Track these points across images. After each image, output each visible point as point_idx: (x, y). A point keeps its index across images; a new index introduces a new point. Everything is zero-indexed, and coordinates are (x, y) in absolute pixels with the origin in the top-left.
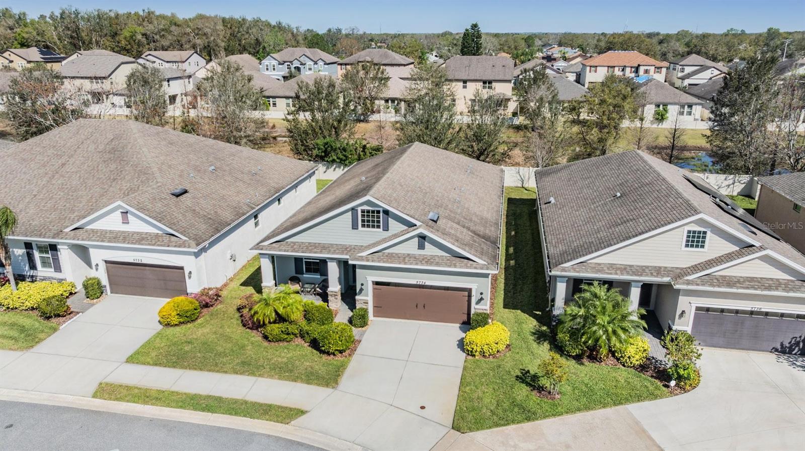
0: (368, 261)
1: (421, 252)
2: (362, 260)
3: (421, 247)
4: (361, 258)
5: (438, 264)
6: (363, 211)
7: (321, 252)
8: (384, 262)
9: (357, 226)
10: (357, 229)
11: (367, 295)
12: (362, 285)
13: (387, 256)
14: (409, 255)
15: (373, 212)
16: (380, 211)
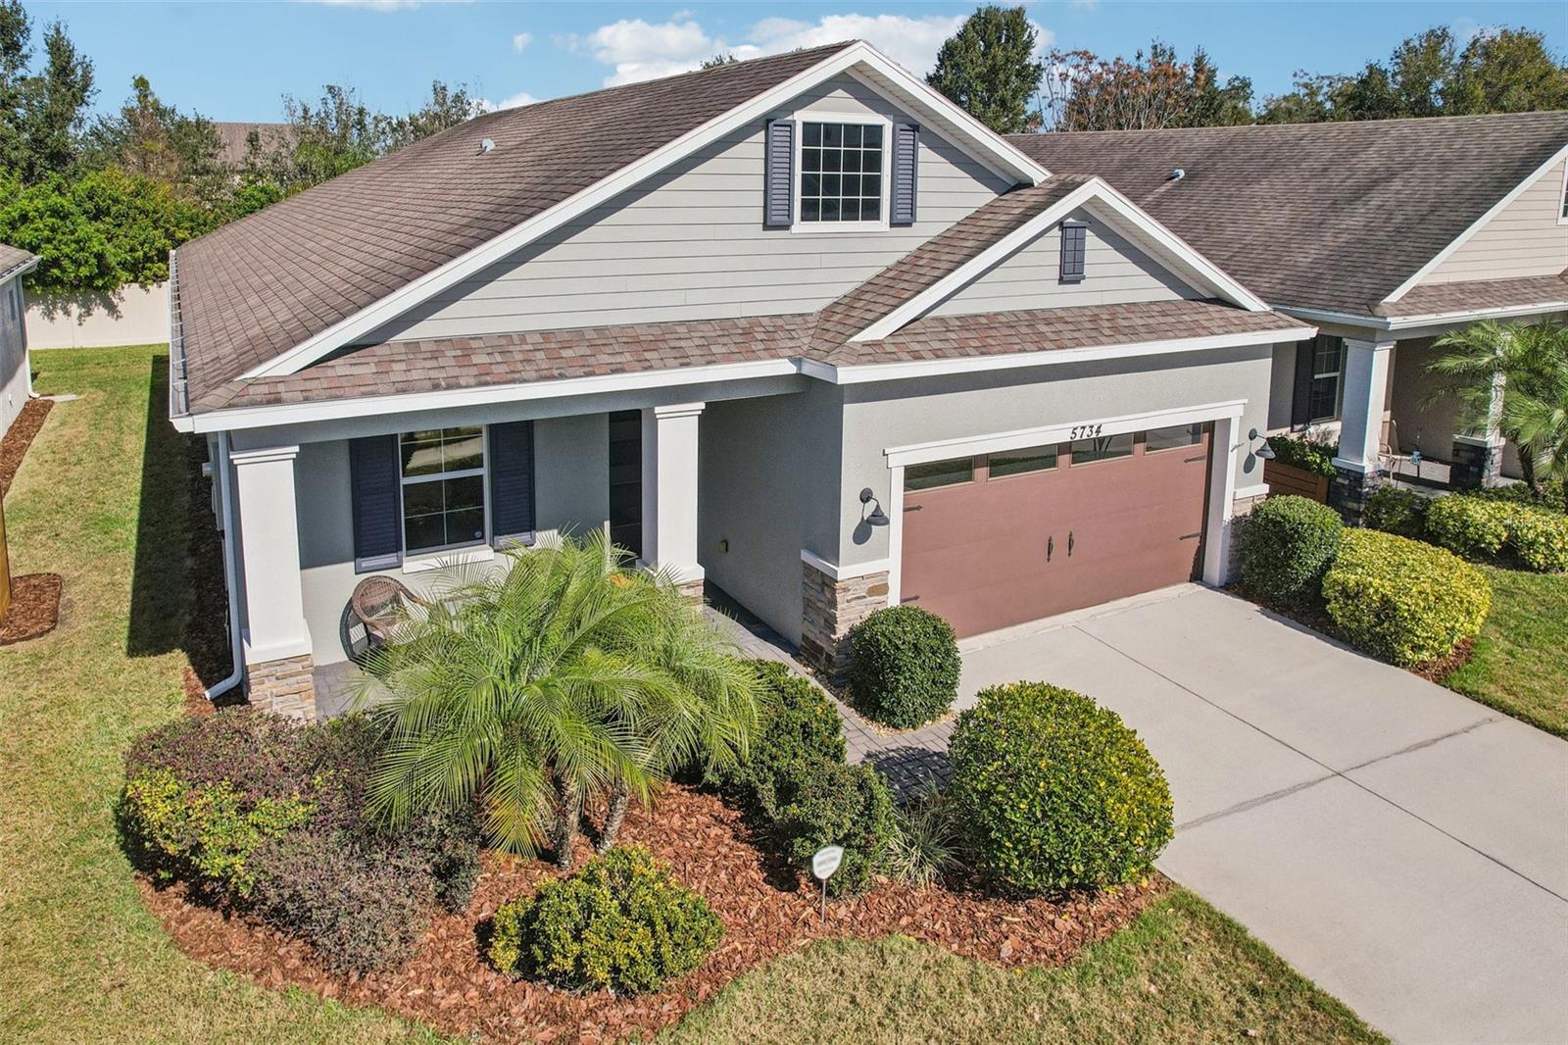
1: (1068, 296)
3: (1071, 271)
6: (811, 133)
9: (790, 215)
10: (788, 227)
11: (883, 550)
12: (869, 497)
13: (964, 328)
14: (1030, 314)
15: (853, 130)
16: (880, 127)
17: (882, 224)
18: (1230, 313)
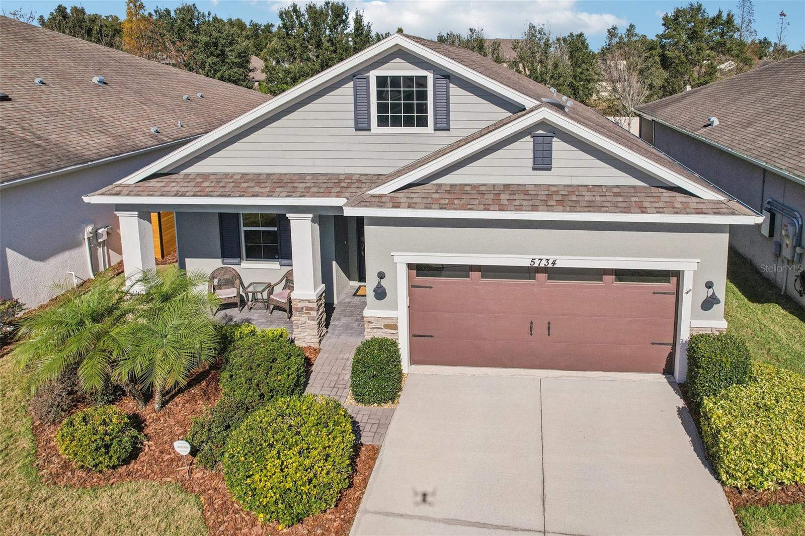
0: (397, 206)
1: (543, 178)
2: (383, 205)
3: (542, 161)
4: (380, 201)
5: (591, 207)
6: (381, 81)
7: (270, 194)
8: (442, 207)
9: (369, 125)
10: (369, 130)
11: (395, 307)
12: (381, 276)
13: (448, 192)
14: (507, 186)
15: (409, 80)
16: (426, 77)
17: (429, 130)
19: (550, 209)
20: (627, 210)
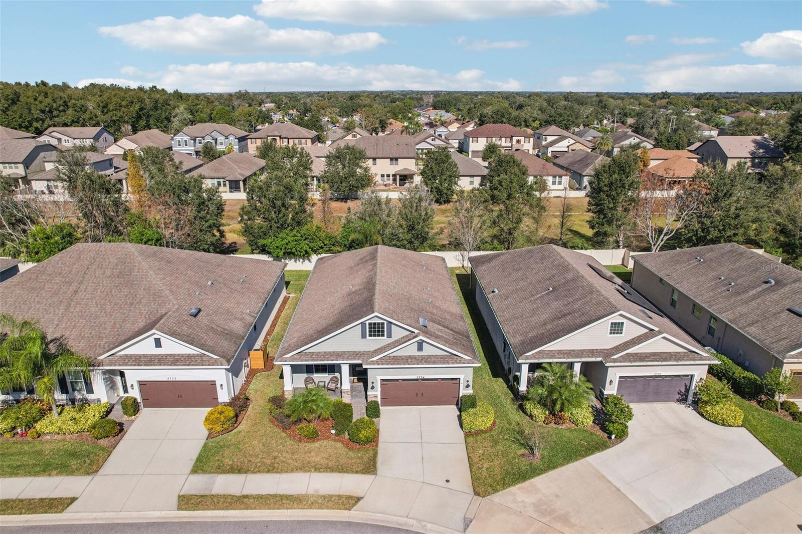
0: (378, 364)
1: (420, 353)
2: (374, 364)
3: (420, 348)
4: (372, 363)
5: (434, 363)
6: (370, 324)
7: (337, 359)
9: (366, 335)
10: (366, 338)
11: (377, 391)
12: (373, 383)
13: (393, 359)
14: (409, 356)
15: (379, 324)
16: (384, 323)
17: (385, 337)
18: (459, 359)
19: (422, 364)
20: (444, 363)
